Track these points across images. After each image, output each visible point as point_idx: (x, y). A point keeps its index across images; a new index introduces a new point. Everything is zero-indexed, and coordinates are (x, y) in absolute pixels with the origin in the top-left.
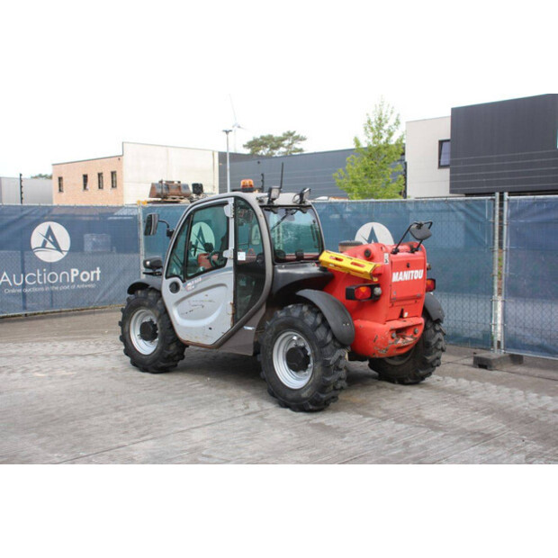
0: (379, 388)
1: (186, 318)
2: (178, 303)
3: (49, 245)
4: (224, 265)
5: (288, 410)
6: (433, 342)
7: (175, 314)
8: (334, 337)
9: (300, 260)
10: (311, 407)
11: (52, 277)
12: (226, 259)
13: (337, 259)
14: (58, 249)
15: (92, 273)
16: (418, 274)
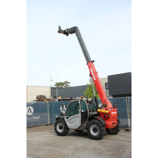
0: (109, 136)
1: (70, 124)
2: (68, 121)
3: (29, 111)
4: (79, 113)
5: (94, 140)
6: (119, 126)
7: (68, 123)
8: (103, 125)
9: (93, 111)
10: (99, 139)
11: (30, 119)
12: (79, 112)
13: (101, 110)
14: (31, 112)
15: (38, 117)
16: (116, 113)
